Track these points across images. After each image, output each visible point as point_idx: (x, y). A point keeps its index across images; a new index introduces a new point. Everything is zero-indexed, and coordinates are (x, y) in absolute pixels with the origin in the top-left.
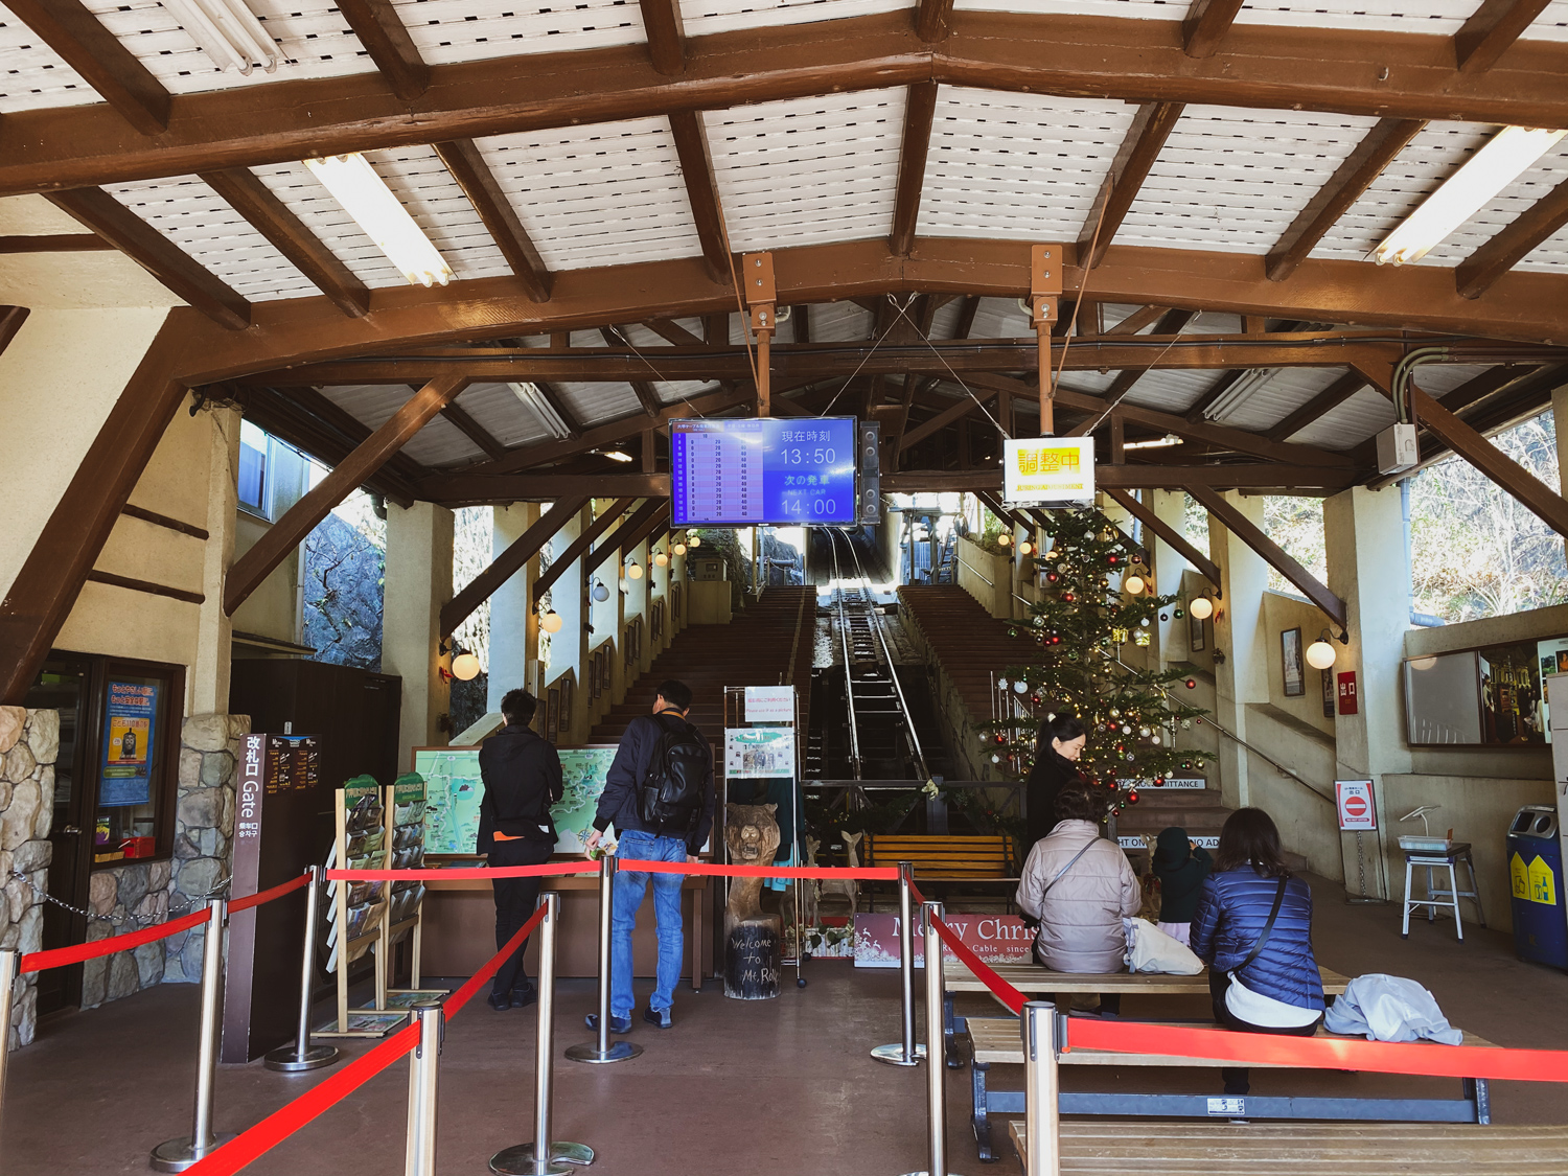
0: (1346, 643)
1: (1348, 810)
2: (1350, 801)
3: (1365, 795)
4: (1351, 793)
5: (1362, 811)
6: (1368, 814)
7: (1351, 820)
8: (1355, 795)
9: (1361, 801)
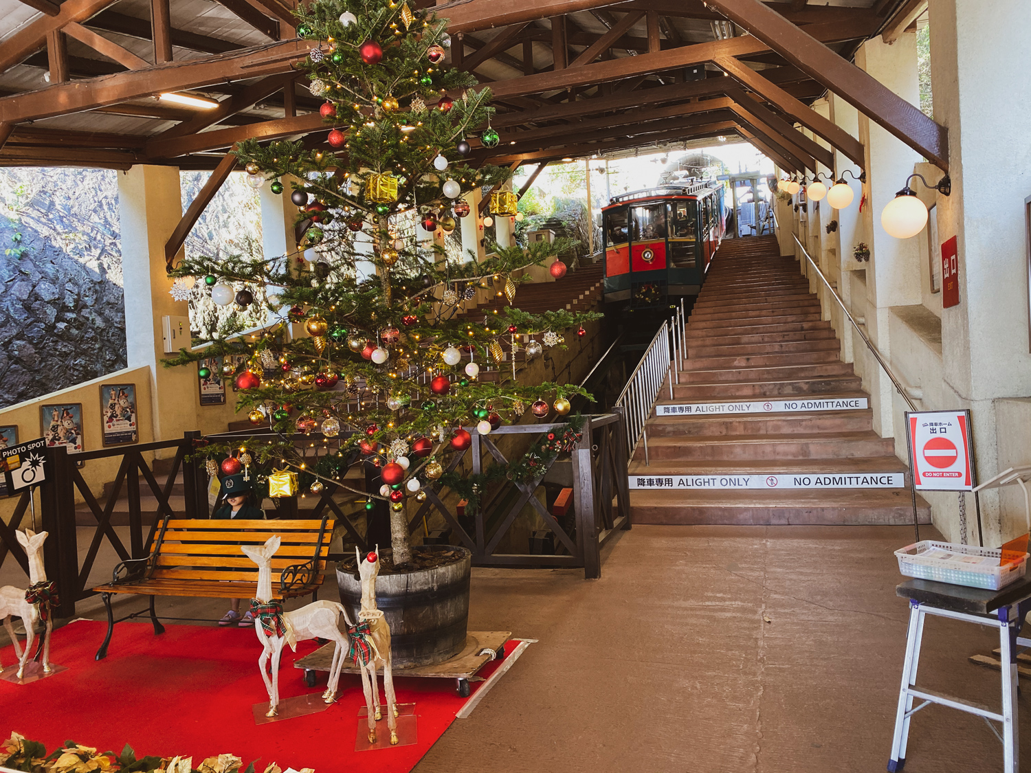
0: (947, 194)
1: (928, 459)
2: (931, 445)
3: (955, 434)
4: (933, 431)
5: (950, 461)
6: (960, 465)
7: (932, 475)
8: (938, 435)
9: (949, 445)
